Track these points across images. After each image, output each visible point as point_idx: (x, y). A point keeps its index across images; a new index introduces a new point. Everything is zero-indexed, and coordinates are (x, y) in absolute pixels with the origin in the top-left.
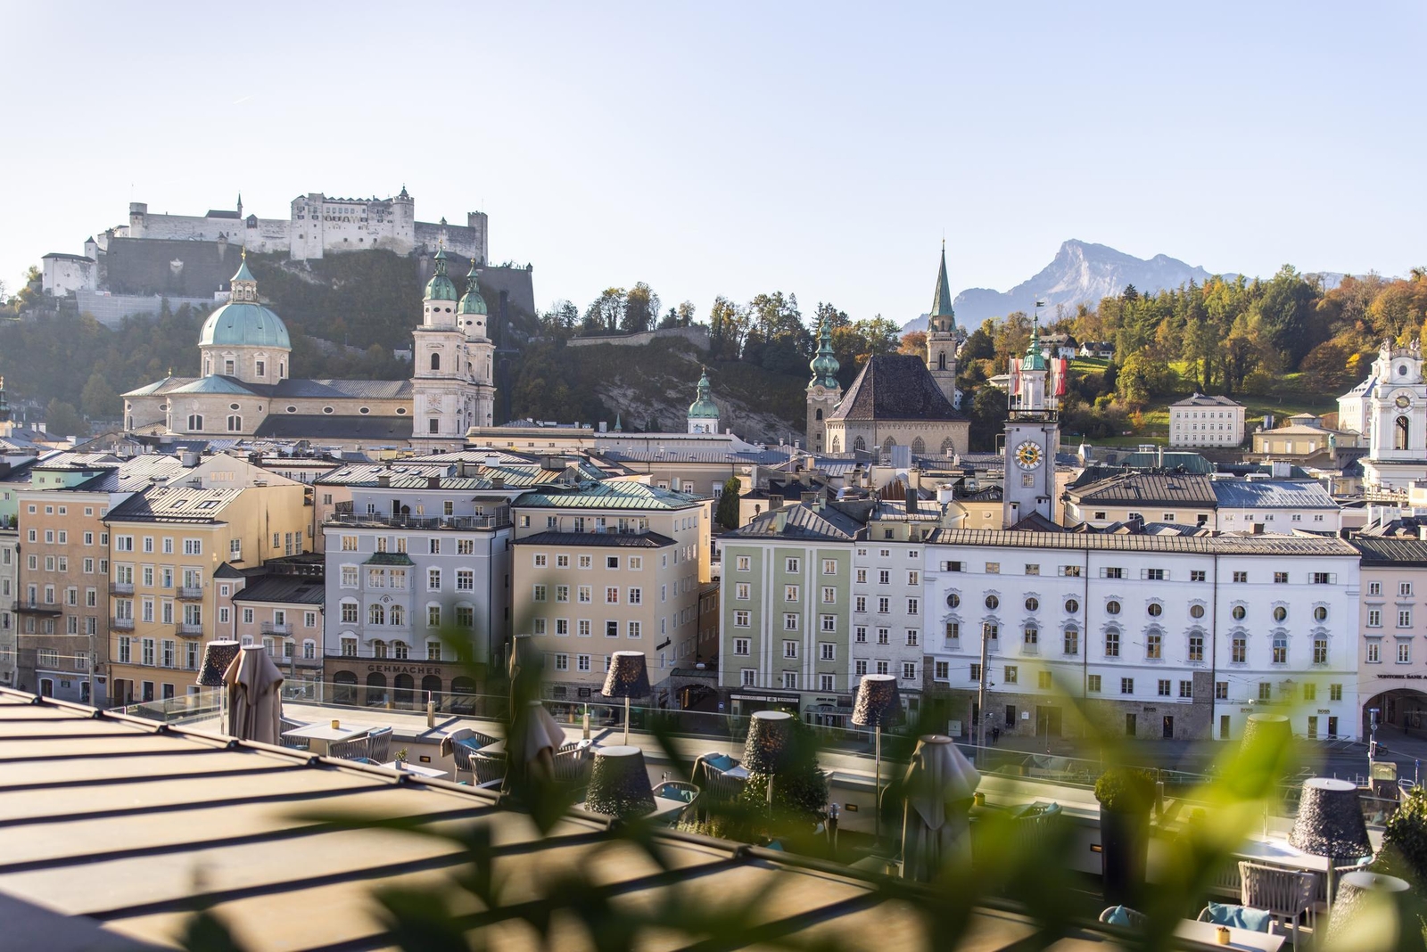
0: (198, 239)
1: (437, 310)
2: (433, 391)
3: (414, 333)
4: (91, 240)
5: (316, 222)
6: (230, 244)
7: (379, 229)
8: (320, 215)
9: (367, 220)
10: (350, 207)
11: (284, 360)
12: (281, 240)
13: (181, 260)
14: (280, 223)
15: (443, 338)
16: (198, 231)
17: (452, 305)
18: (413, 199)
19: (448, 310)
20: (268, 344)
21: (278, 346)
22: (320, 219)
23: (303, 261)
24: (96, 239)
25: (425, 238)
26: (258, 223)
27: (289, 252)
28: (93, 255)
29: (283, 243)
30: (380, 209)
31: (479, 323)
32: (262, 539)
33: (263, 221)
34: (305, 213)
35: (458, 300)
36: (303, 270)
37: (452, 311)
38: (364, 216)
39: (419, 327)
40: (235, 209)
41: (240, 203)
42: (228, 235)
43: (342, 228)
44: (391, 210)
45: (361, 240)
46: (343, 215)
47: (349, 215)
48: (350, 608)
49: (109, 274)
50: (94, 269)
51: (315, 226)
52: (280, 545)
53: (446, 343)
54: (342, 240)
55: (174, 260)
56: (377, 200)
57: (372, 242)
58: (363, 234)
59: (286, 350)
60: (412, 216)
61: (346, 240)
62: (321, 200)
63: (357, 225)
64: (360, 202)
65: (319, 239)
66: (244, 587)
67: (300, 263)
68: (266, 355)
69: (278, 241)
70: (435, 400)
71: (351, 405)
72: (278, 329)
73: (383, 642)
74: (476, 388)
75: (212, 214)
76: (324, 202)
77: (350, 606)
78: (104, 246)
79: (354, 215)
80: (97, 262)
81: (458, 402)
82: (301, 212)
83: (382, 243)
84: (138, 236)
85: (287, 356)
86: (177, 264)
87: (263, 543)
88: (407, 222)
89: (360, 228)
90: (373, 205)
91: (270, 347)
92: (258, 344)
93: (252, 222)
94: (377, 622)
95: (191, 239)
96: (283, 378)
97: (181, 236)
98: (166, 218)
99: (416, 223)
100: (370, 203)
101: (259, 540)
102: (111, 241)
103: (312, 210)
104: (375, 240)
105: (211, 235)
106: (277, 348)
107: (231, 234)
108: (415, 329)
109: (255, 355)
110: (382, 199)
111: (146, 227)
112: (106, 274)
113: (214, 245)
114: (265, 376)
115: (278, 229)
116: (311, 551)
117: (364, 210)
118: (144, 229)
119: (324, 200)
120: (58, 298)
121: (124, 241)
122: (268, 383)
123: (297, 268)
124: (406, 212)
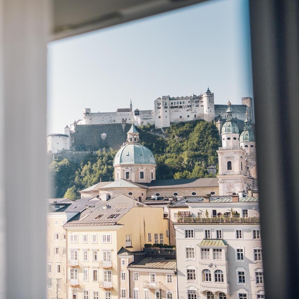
0: (113, 123)
1: (229, 139)
2: (229, 181)
3: (217, 151)
4: (67, 127)
5: (166, 110)
6: (127, 124)
7: (197, 110)
8: (168, 106)
9: (191, 106)
10: (182, 101)
11: (153, 170)
12: (150, 120)
13: (105, 133)
14: (150, 112)
15: (233, 153)
16: (113, 119)
17: (237, 136)
18: (213, 94)
19: (235, 139)
20: (145, 163)
21: (150, 163)
22: (168, 108)
23: (161, 129)
24: (69, 126)
25: (220, 112)
26: (140, 113)
27: (154, 125)
28: (68, 134)
29: (151, 121)
30: (197, 100)
31: (252, 146)
32: (142, 236)
33: (142, 111)
34: (161, 106)
35: (240, 133)
36: (161, 133)
37: (237, 139)
38: (189, 104)
39: (219, 148)
40: (129, 107)
41: (131, 104)
42: (126, 120)
43: (179, 112)
44: (202, 100)
45: (188, 116)
46: (179, 105)
47: (182, 105)
48: (191, 272)
49: (75, 142)
50: (68, 140)
51: (166, 111)
52: (152, 240)
53: (235, 156)
54: (179, 117)
55: (102, 133)
56: (195, 96)
57: (194, 116)
58: (189, 113)
59: (154, 165)
60: (213, 102)
61: (181, 117)
62: (169, 99)
63: (186, 109)
64: (187, 98)
65: (168, 118)
66: (133, 261)
67: (160, 130)
68: (145, 168)
69: (149, 120)
70: (230, 186)
71: (187, 191)
72: (149, 155)
73: (212, 293)
74: (252, 180)
75: (120, 110)
76: (170, 100)
77: (191, 271)
78: (73, 129)
79: (184, 105)
80: (70, 136)
81: (243, 186)
82: (159, 105)
83: (198, 117)
84: (88, 124)
85: (154, 169)
86: (104, 135)
87: (143, 238)
88: (211, 105)
89: (187, 110)
90: (194, 98)
91: (146, 164)
92: (140, 163)
93: (137, 113)
94: (207, 280)
95: (110, 123)
96: (153, 179)
97: (106, 122)
98: (99, 114)
99: (215, 105)
100: (192, 98)
101: (140, 237)
102: (76, 126)
103: (164, 104)
104: (195, 116)
105: (119, 121)
106: (149, 164)
107: (128, 119)
108: (218, 150)
109: (139, 169)
110: (197, 96)
111: (90, 119)
112: (74, 142)
113: (119, 125)
114: (144, 179)
115: (149, 115)
116: (168, 244)
117: (189, 102)
118: (89, 120)
119: (170, 99)
120: (54, 154)
121: (81, 126)
122: (146, 182)
123: (158, 132)
124: (210, 100)
